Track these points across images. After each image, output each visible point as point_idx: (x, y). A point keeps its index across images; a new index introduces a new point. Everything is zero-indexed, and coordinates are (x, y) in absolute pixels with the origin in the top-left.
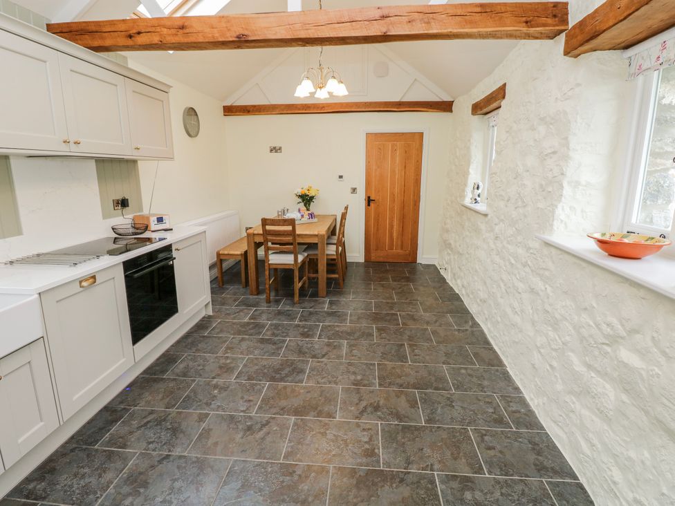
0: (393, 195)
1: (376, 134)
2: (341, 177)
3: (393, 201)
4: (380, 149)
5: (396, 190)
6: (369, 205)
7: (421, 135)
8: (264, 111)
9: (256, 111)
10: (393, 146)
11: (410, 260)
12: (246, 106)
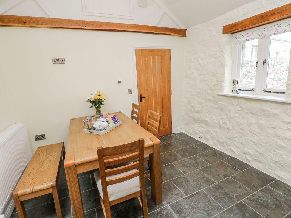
0: (155, 92)
1: (142, 49)
2: (120, 82)
3: (156, 96)
4: (145, 60)
5: (158, 89)
6: (141, 101)
7: (169, 50)
8: (42, 23)
9: (33, 23)
10: (153, 58)
11: (168, 133)
12: (21, 18)
